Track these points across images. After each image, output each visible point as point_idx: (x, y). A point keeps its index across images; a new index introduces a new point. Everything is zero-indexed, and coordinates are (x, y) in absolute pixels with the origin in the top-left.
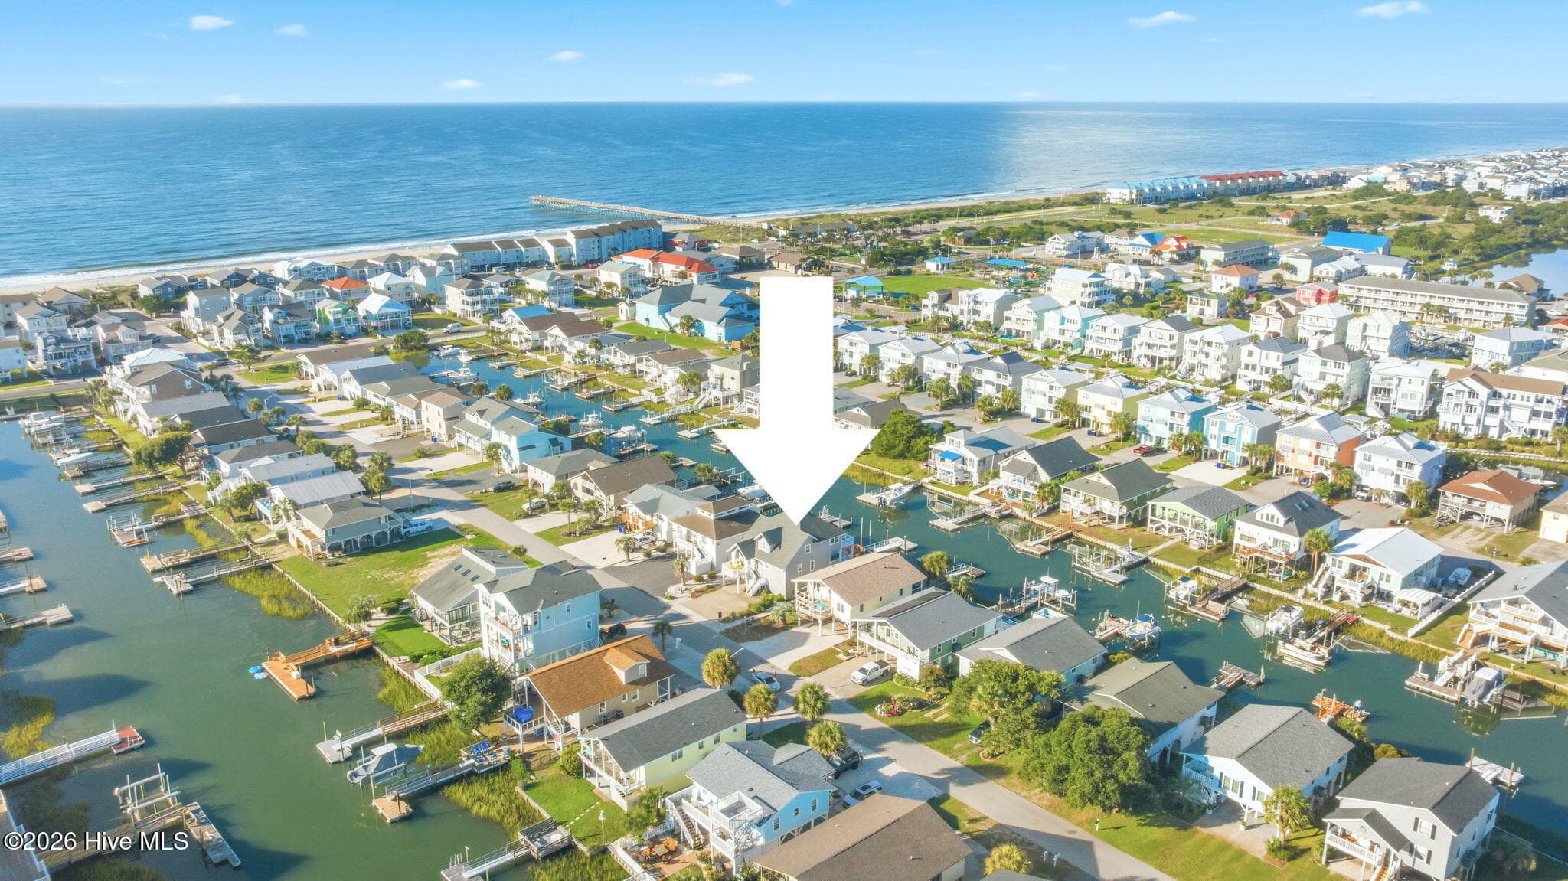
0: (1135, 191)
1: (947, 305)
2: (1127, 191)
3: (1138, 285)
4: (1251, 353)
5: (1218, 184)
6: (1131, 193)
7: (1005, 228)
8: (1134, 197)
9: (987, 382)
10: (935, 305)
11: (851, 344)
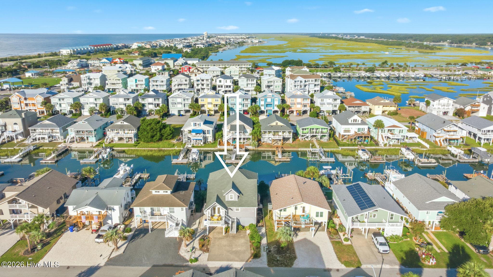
0: (72, 50)
1: (72, 83)
2: (69, 50)
3: (131, 71)
4: (220, 81)
5: (96, 48)
6: (71, 51)
7: (34, 62)
8: (72, 52)
9: (149, 104)
10: (67, 84)
11: (60, 100)
